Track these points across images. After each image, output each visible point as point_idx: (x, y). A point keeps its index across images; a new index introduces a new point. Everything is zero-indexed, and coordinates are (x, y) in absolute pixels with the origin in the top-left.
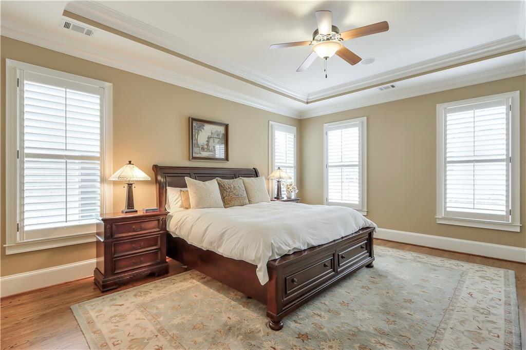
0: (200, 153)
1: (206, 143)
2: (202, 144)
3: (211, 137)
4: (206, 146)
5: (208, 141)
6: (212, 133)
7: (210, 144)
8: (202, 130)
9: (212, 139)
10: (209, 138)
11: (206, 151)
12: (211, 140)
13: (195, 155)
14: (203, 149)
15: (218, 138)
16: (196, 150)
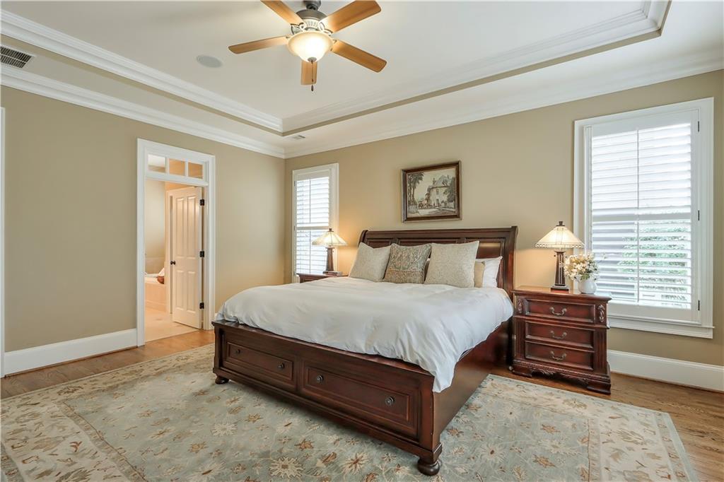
0: (417, 212)
1: (425, 197)
2: (420, 199)
3: (433, 188)
4: (426, 202)
5: (429, 194)
6: (434, 182)
7: (431, 198)
8: (420, 181)
9: (435, 190)
10: (430, 190)
11: (425, 208)
12: (434, 192)
13: (410, 215)
14: (421, 206)
15: (445, 187)
16: (412, 208)
